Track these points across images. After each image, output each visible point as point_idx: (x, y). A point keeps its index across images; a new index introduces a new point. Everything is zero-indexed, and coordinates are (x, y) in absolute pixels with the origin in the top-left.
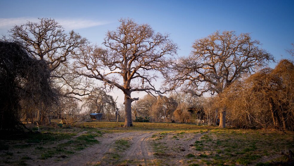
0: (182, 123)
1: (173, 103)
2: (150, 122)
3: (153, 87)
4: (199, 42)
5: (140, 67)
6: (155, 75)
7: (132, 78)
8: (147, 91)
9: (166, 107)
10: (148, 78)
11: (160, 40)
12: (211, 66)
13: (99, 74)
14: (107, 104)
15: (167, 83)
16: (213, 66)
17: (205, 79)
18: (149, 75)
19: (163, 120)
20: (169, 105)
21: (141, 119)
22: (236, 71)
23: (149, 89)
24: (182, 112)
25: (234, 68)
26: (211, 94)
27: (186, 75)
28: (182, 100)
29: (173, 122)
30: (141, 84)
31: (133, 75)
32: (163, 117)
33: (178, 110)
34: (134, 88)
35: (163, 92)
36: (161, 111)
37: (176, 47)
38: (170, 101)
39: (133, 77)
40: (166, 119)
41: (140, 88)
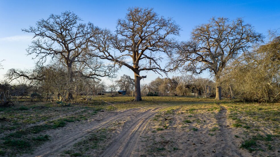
0: (182, 96)
1: (175, 83)
2: (159, 96)
3: (159, 66)
4: (198, 28)
5: (147, 48)
6: (160, 57)
7: (139, 59)
8: (154, 70)
9: (170, 85)
10: (155, 59)
11: (163, 24)
12: (207, 49)
13: (110, 55)
14: (131, 84)
15: (171, 64)
16: (209, 49)
17: (203, 59)
18: (155, 57)
19: (168, 94)
20: (172, 84)
21: (152, 94)
22: (230, 52)
23: (155, 69)
24: (182, 88)
25: (229, 49)
26: (210, 71)
27: (186, 57)
28: (181, 81)
29: (176, 95)
30: (148, 65)
31: (141, 56)
32: (168, 92)
33: (179, 87)
34: (142, 68)
35: (167, 71)
36: (166, 88)
37: (179, 28)
38: (172, 81)
39: (141, 58)
40: (170, 93)
41: (148, 68)
